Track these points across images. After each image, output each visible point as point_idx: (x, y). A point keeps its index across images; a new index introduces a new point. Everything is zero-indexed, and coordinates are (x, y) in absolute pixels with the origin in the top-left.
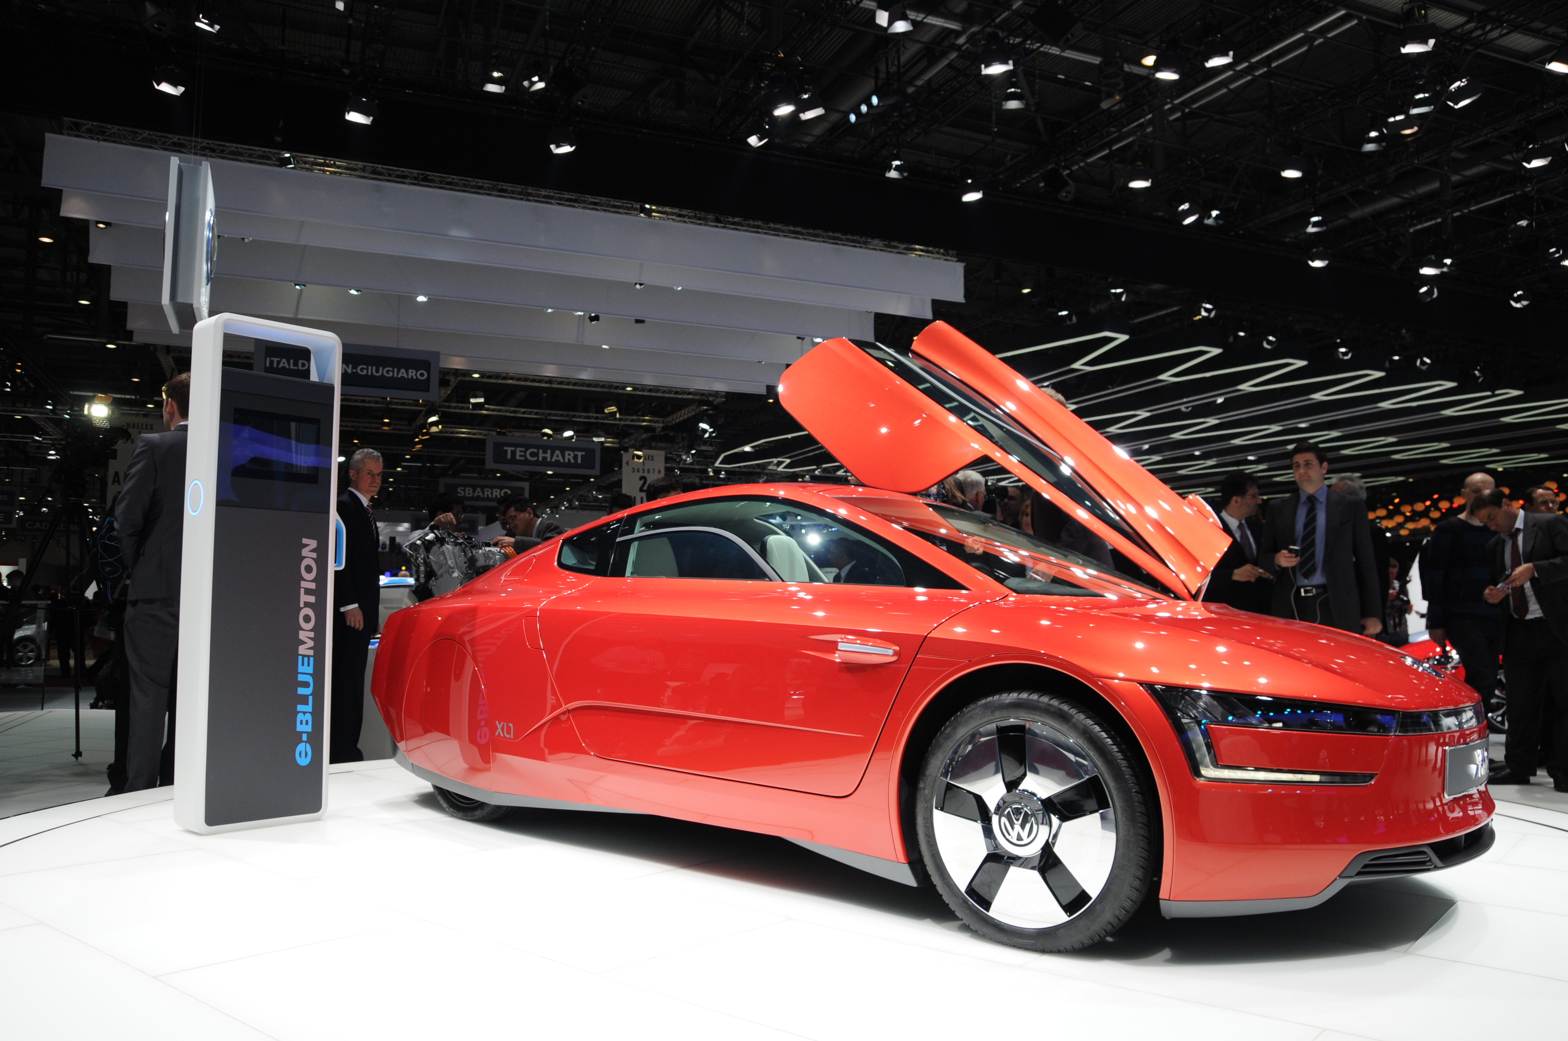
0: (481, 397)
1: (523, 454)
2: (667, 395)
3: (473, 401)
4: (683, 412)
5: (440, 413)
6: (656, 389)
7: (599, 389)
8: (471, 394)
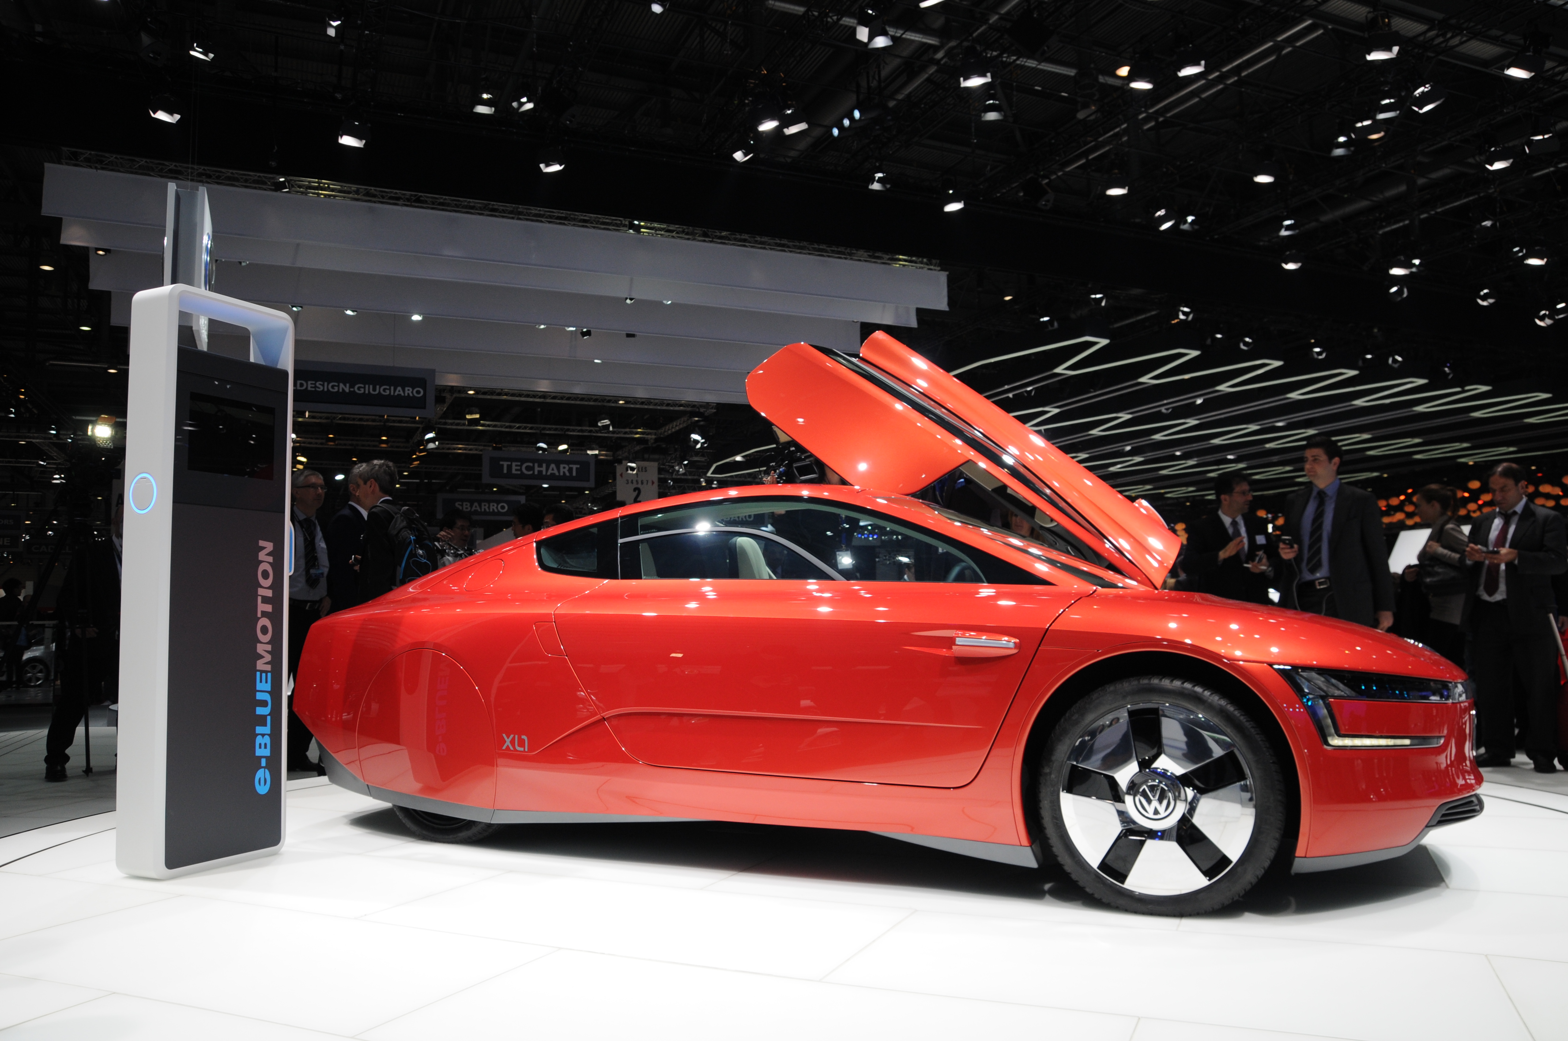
0: (476, 413)
1: (519, 468)
2: (659, 408)
3: (468, 417)
4: (675, 423)
5: (437, 429)
6: (648, 401)
7: (592, 403)
8: (467, 410)
